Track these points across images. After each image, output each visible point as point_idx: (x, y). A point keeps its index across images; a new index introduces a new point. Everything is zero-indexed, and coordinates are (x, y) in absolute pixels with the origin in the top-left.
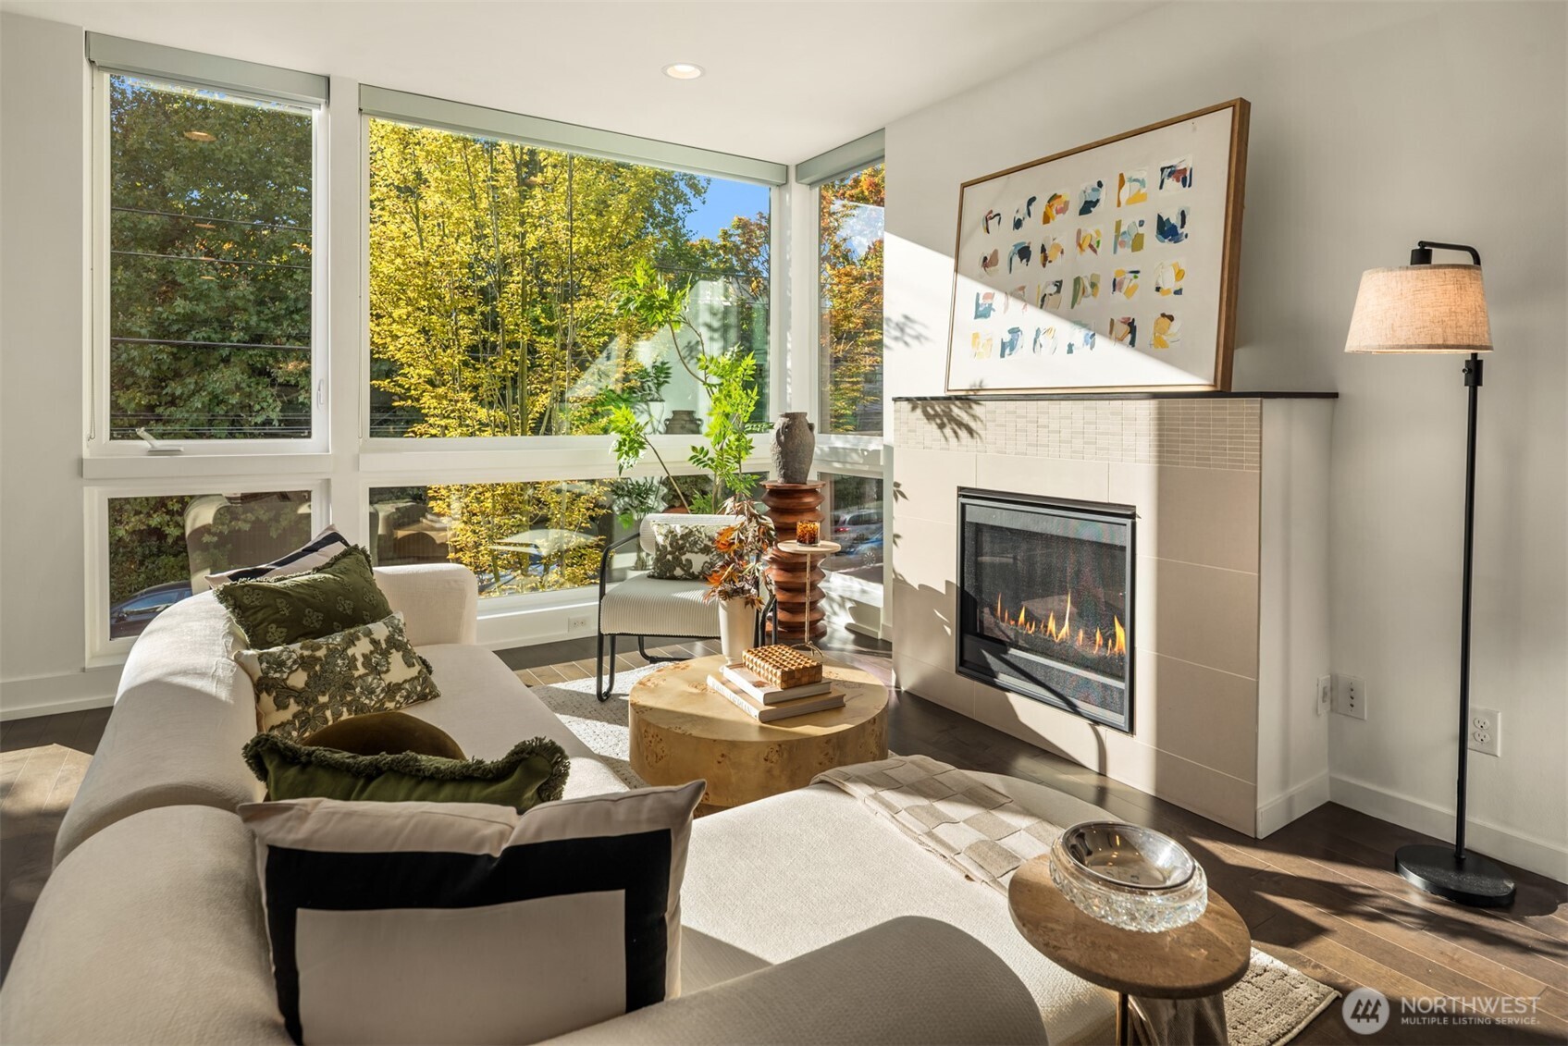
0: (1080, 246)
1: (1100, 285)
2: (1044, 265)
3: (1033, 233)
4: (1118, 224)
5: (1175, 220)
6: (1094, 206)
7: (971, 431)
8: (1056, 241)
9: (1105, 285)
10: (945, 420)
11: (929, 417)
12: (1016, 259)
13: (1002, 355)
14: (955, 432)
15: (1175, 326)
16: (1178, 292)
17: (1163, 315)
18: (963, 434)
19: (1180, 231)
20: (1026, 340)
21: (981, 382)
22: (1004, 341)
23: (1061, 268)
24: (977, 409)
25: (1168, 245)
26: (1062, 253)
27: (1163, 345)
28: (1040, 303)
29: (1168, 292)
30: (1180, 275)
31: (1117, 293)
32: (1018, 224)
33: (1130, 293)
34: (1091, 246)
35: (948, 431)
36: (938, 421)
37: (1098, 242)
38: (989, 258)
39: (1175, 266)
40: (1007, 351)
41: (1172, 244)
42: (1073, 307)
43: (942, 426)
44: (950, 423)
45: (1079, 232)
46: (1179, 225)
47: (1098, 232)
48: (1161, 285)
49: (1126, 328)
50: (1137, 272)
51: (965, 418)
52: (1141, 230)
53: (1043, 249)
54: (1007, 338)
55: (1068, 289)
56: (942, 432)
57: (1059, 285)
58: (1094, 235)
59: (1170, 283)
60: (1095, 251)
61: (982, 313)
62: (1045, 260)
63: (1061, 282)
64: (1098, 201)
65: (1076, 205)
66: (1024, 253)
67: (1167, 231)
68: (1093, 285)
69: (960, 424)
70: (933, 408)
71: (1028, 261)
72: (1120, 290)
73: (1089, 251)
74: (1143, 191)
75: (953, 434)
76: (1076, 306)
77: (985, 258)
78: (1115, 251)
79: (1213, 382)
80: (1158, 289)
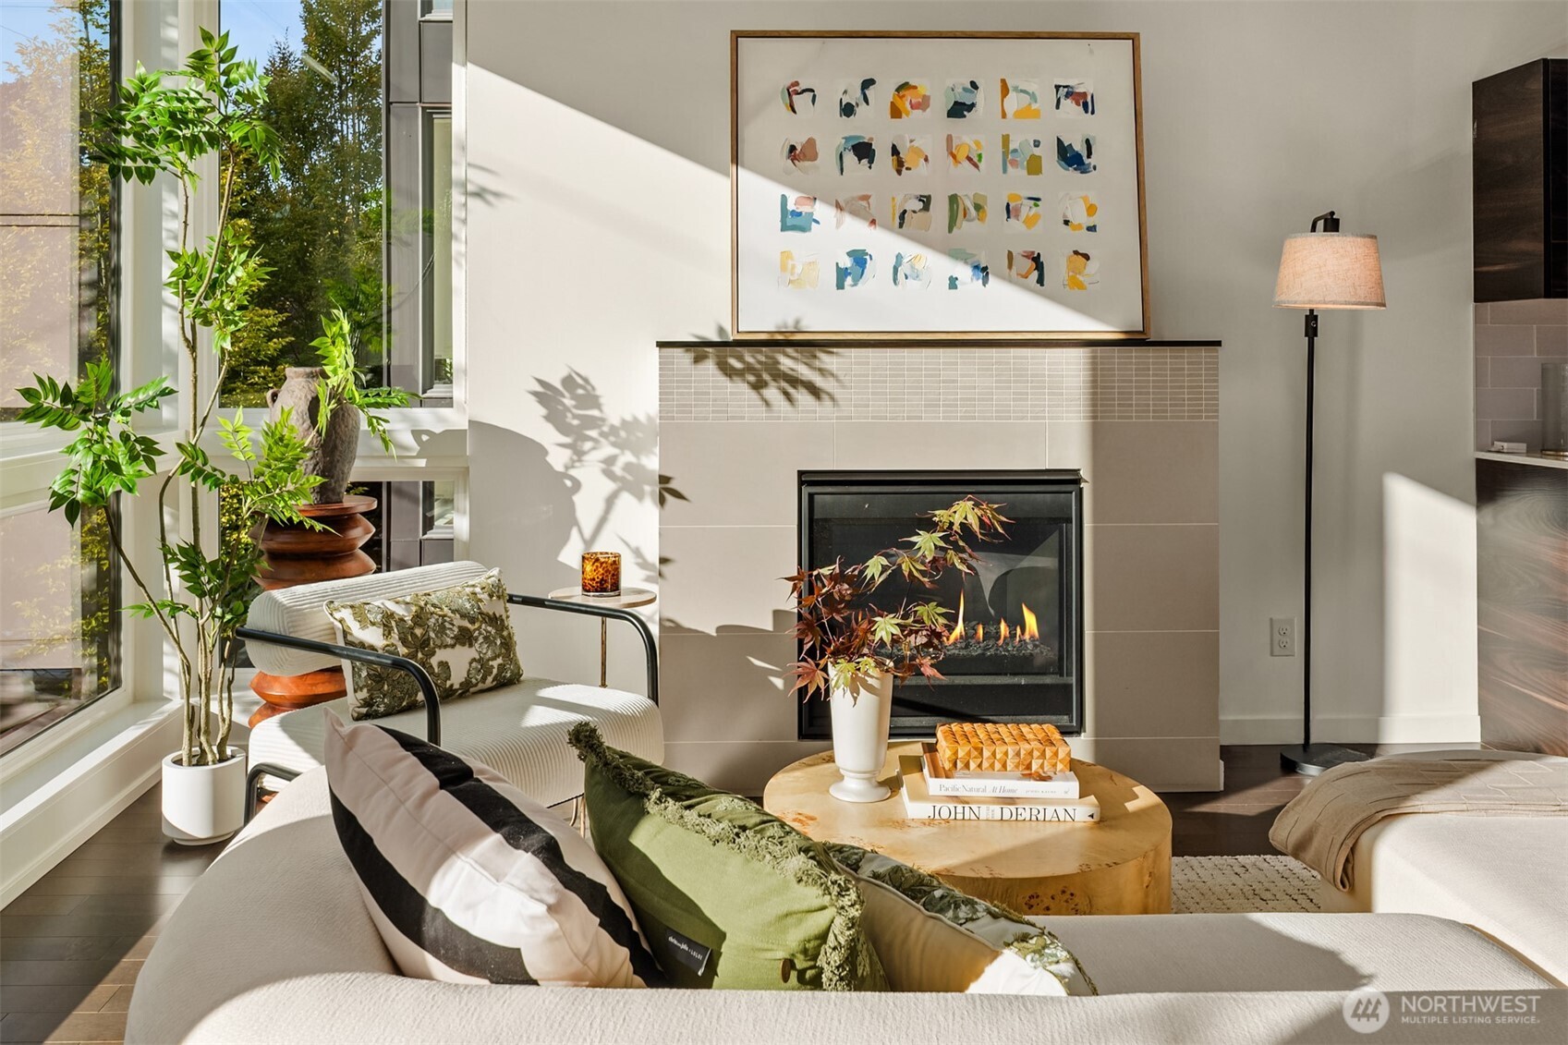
0: (954, 157)
1: (988, 208)
2: (899, 172)
3: (872, 122)
4: (1006, 140)
5: (1079, 147)
6: (969, 111)
7: (815, 391)
8: (915, 144)
9: (995, 209)
10: (766, 377)
11: (728, 371)
12: (850, 158)
13: (840, 286)
14: (786, 394)
15: (1092, 266)
16: (1092, 229)
17: (1076, 253)
18: (802, 396)
19: (1086, 161)
20: (879, 268)
21: (797, 322)
22: (841, 266)
23: (931, 176)
24: (827, 360)
25: (1072, 174)
26: (926, 160)
27: (1081, 286)
28: (897, 221)
29: (1079, 227)
30: (1091, 210)
31: (1012, 220)
32: (848, 110)
33: (1030, 222)
34: (969, 159)
35: (772, 393)
36: (752, 378)
37: (980, 156)
38: (799, 148)
39: (1085, 199)
40: (849, 280)
41: (1077, 174)
42: (950, 230)
43: (758, 386)
44: (775, 380)
45: (949, 139)
46: (1084, 154)
47: (978, 144)
48: (1070, 218)
49: (1030, 264)
50: (1038, 199)
51: (804, 372)
52: (1037, 151)
53: (895, 151)
54: (847, 262)
55: (940, 209)
56: (760, 394)
57: (926, 202)
58: (974, 146)
59: (1080, 217)
60: (976, 166)
61: (793, 221)
62: (900, 166)
63: (929, 198)
64: (973, 105)
65: (941, 104)
66: (864, 151)
67: (1072, 158)
68: (978, 207)
69: (794, 381)
70: (740, 358)
71: (871, 162)
72: (1017, 217)
73: (967, 163)
74: (1034, 106)
75: (782, 397)
76: (955, 230)
77: (793, 148)
78: (1005, 171)
79: (1141, 329)
80: (1066, 222)
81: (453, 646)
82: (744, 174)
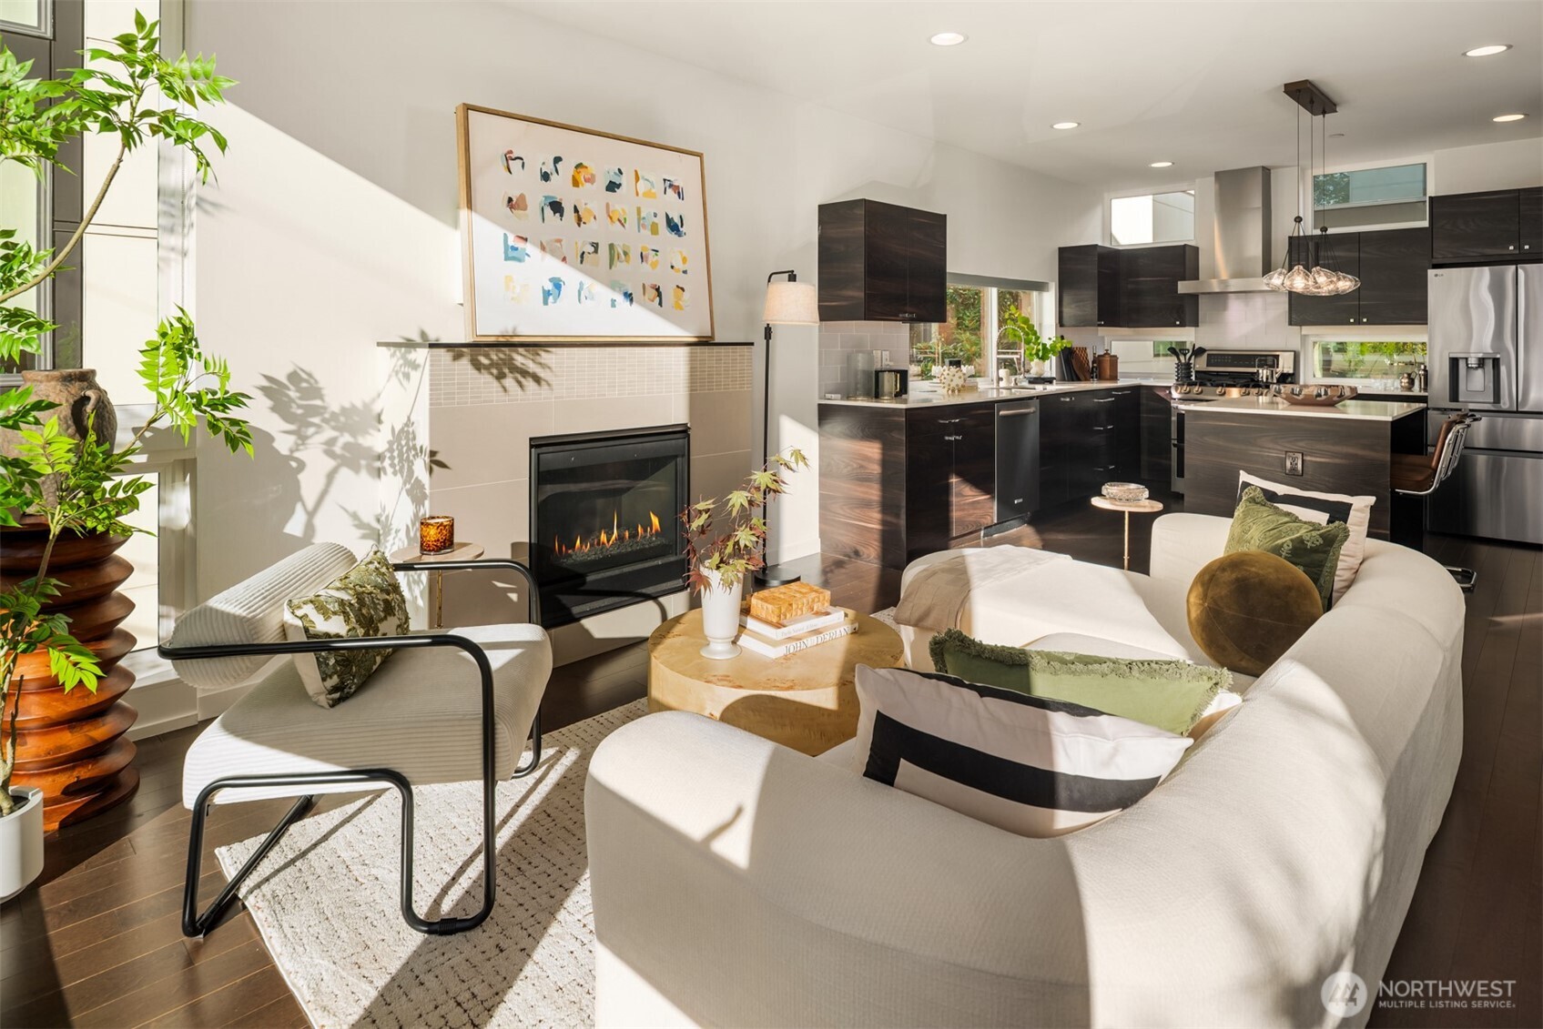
0: (611, 218)
1: (630, 254)
2: (579, 225)
3: (560, 187)
4: (639, 210)
5: (677, 220)
6: (618, 188)
7: (537, 379)
8: (588, 206)
9: (635, 256)
10: (506, 371)
11: (477, 366)
12: (548, 211)
13: (546, 303)
14: (519, 383)
15: (686, 295)
16: (685, 272)
17: (678, 286)
18: (529, 383)
19: (681, 229)
20: (569, 290)
21: (515, 330)
22: (546, 289)
23: (597, 229)
24: (545, 357)
25: (673, 236)
26: (595, 218)
27: (680, 308)
28: (579, 259)
29: (678, 270)
30: (684, 260)
31: (644, 263)
32: (546, 177)
33: (654, 265)
34: (619, 220)
35: (509, 382)
36: (495, 371)
37: (625, 219)
38: (514, 200)
39: (681, 253)
40: (551, 298)
41: (676, 236)
42: (610, 268)
43: (500, 377)
44: (511, 372)
45: (608, 205)
46: (680, 225)
47: (623, 210)
48: (674, 265)
49: (655, 292)
50: (657, 251)
51: (532, 367)
52: (656, 220)
53: (576, 210)
54: (549, 286)
55: (604, 250)
56: (501, 383)
57: (596, 246)
58: (621, 212)
59: (679, 265)
60: (624, 226)
61: (512, 254)
62: (579, 220)
63: (597, 244)
64: (620, 185)
65: (602, 182)
66: (557, 207)
67: (674, 227)
68: (626, 254)
69: (525, 373)
70: (487, 356)
71: (562, 216)
72: (647, 261)
73: (618, 223)
74: (653, 191)
75: (515, 384)
76: (613, 267)
77: (510, 200)
78: (639, 231)
79: (710, 335)
80: (672, 267)
81: (385, 618)
82: (475, 216)
